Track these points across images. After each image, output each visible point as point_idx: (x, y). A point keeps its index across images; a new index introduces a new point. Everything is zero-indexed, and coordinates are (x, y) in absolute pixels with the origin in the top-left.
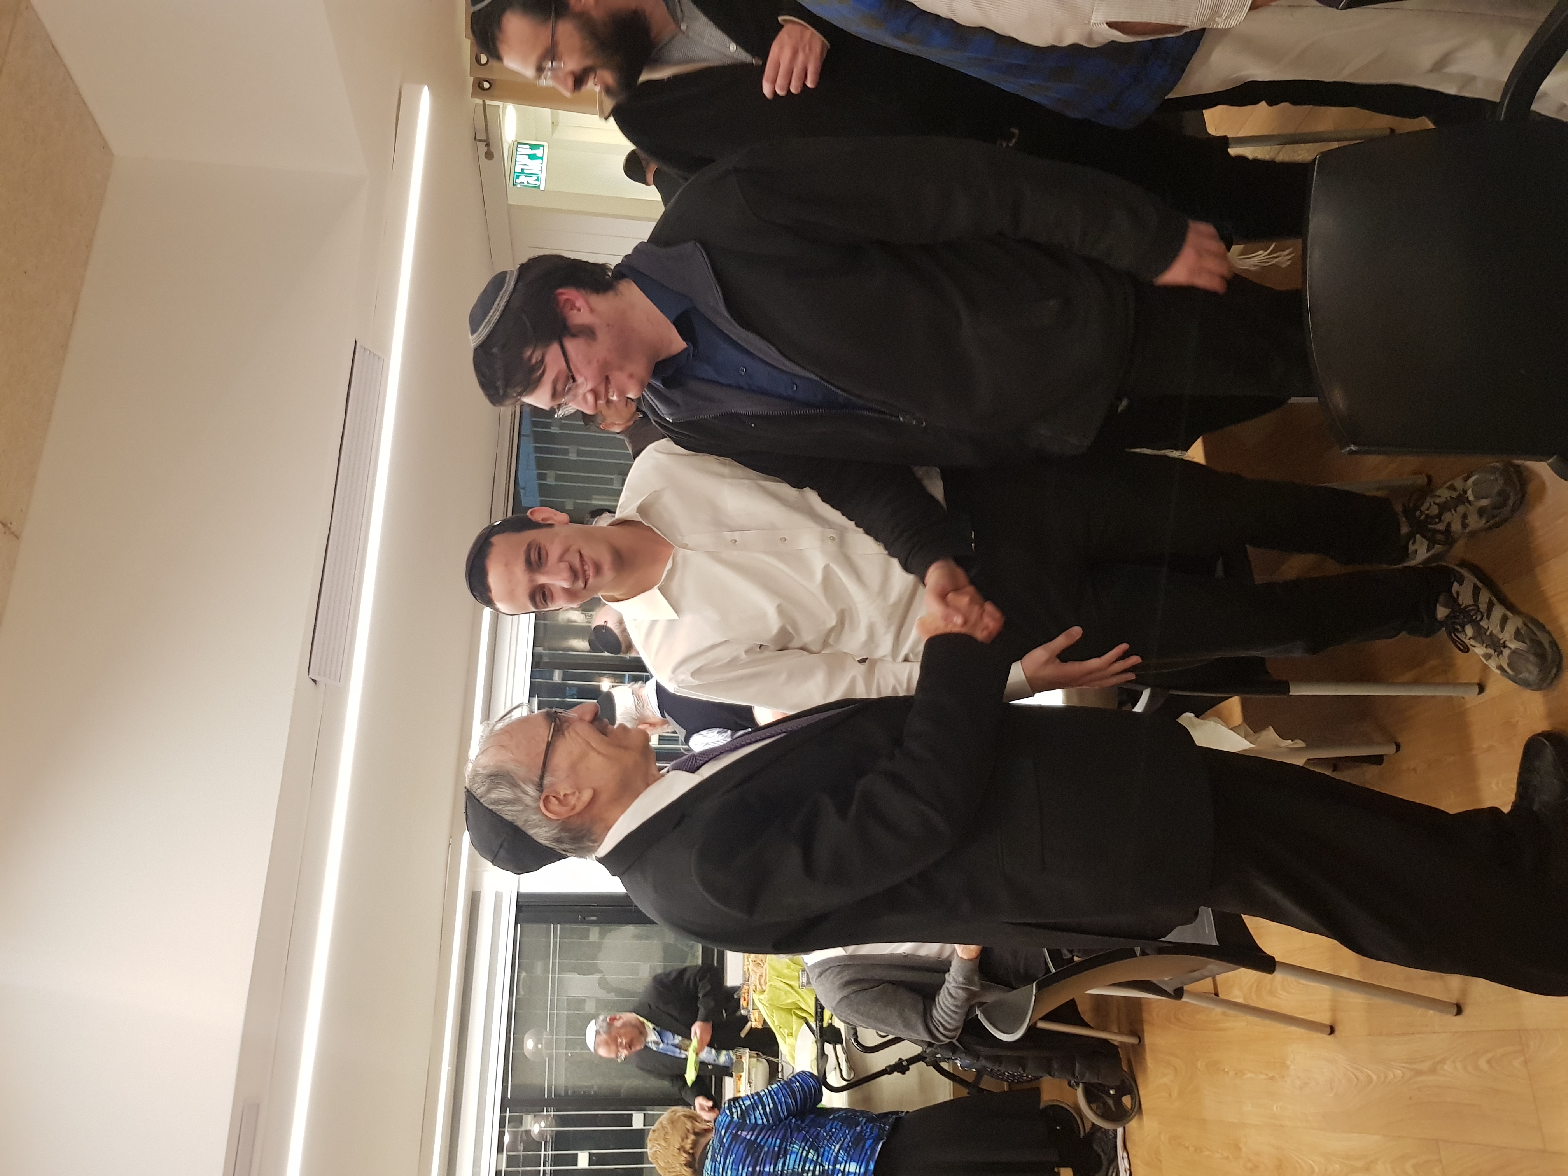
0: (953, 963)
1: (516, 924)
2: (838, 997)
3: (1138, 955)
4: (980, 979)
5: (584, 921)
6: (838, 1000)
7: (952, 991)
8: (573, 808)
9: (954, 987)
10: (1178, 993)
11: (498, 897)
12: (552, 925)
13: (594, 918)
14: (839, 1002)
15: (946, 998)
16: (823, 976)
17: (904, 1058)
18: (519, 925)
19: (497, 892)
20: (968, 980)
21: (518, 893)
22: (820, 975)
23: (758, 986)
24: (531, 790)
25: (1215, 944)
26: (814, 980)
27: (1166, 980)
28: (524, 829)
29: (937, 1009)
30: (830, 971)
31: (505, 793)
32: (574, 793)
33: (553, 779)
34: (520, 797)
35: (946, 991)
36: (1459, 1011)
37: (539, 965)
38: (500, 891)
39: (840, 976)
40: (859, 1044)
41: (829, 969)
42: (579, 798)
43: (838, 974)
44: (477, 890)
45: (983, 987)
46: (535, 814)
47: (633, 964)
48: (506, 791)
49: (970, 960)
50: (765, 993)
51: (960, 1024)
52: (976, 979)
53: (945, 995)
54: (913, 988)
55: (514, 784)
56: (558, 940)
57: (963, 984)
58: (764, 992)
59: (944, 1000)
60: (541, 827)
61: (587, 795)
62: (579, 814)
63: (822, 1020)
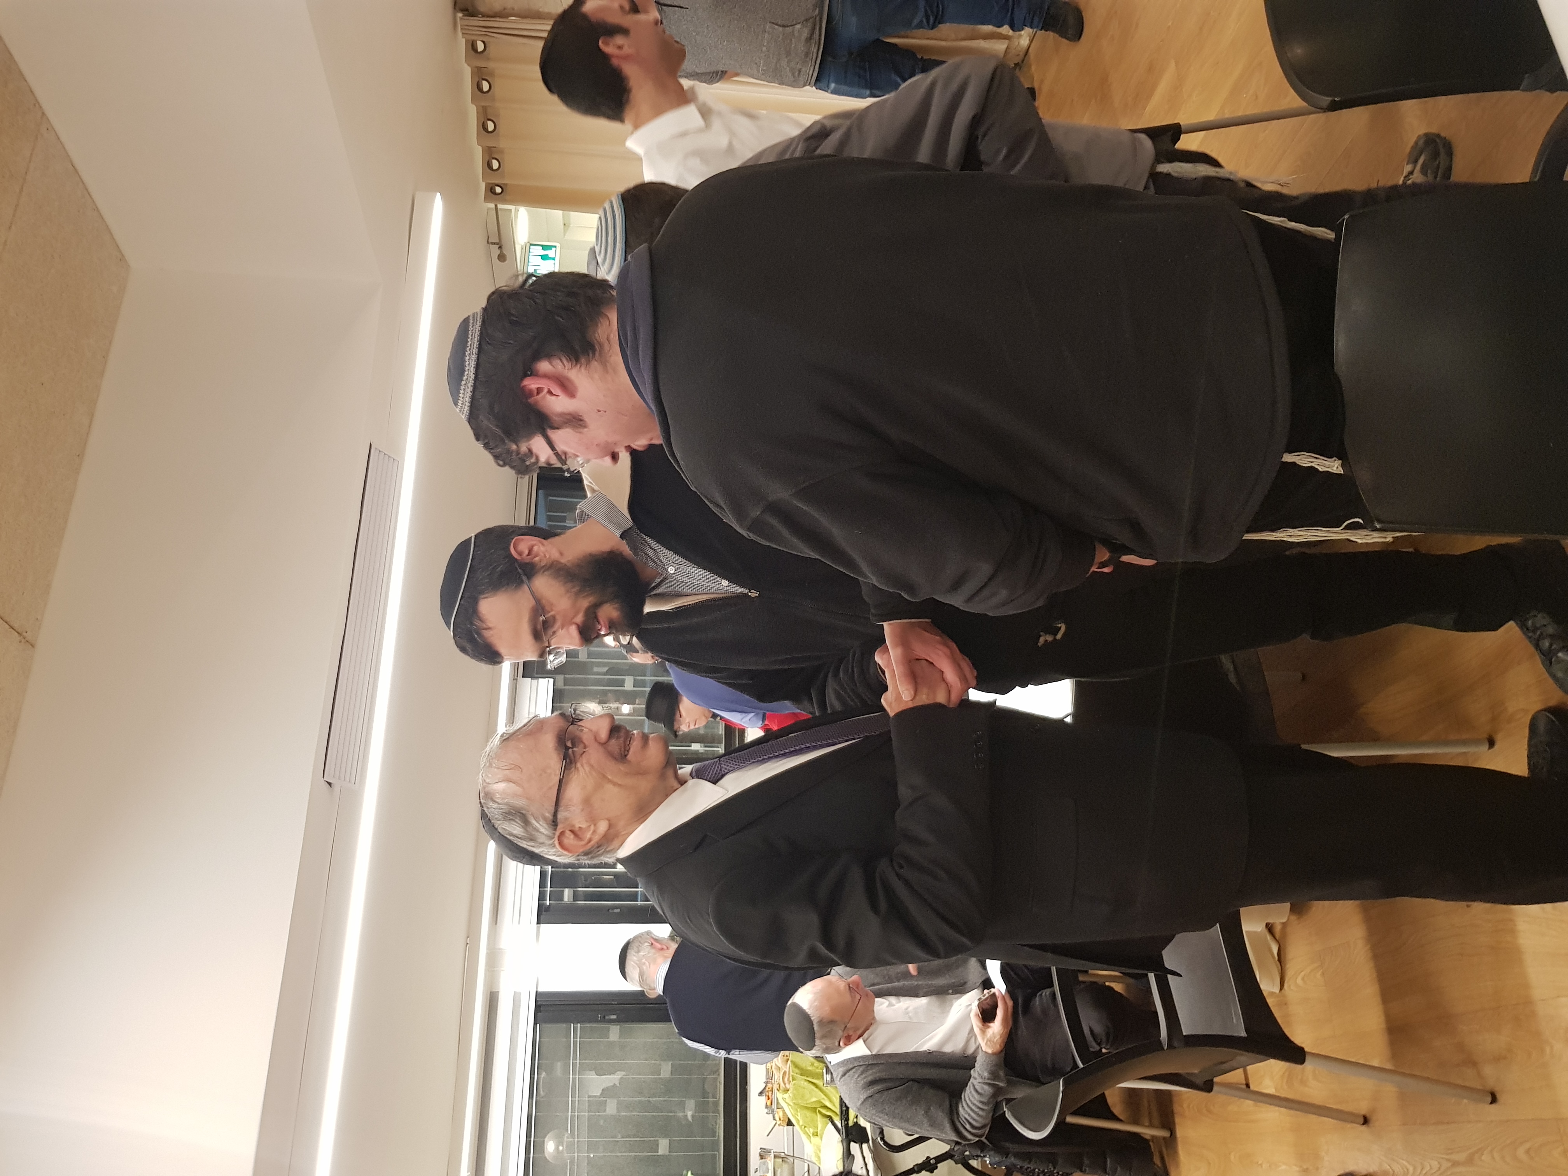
0: (978, 1058)
1: (535, 1024)
2: (863, 1097)
3: (1166, 1048)
4: (1006, 1075)
5: (604, 1020)
6: (862, 1100)
7: (978, 1088)
8: (589, 842)
9: (979, 1082)
10: (1208, 1086)
11: (516, 998)
12: (572, 1025)
13: (614, 1017)
14: (863, 1103)
15: (973, 1096)
16: (847, 1076)
17: (932, 1157)
18: (538, 1025)
19: (515, 993)
20: (994, 1075)
21: (537, 992)
22: (845, 1074)
23: (782, 1084)
24: (545, 829)
26: (838, 1079)
27: (1194, 1073)
29: (963, 1107)
30: (854, 1070)
31: (518, 830)
32: (589, 827)
33: (567, 813)
34: (534, 835)
35: (972, 1088)
36: (1494, 1100)
37: (559, 1065)
38: (517, 991)
39: (864, 1075)
40: (886, 1143)
41: (853, 1067)
42: (594, 832)
43: (862, 1073)
44: (494, 990)
45: (1010, 1083)
47: (655, 1064)
48: (519, 828)
49: (996, 1055)
50: (789, 1092)
51: (988, 1121)
52: (1002, 1073)
53: (971, 1092)
54: (937, 1085)
55: (526, 822)
56: (578, 1040)
57: (988, 1079)
58: (788, 1090)
59: (970, 1097)
61: (602, 827)
63: (847, 1119)
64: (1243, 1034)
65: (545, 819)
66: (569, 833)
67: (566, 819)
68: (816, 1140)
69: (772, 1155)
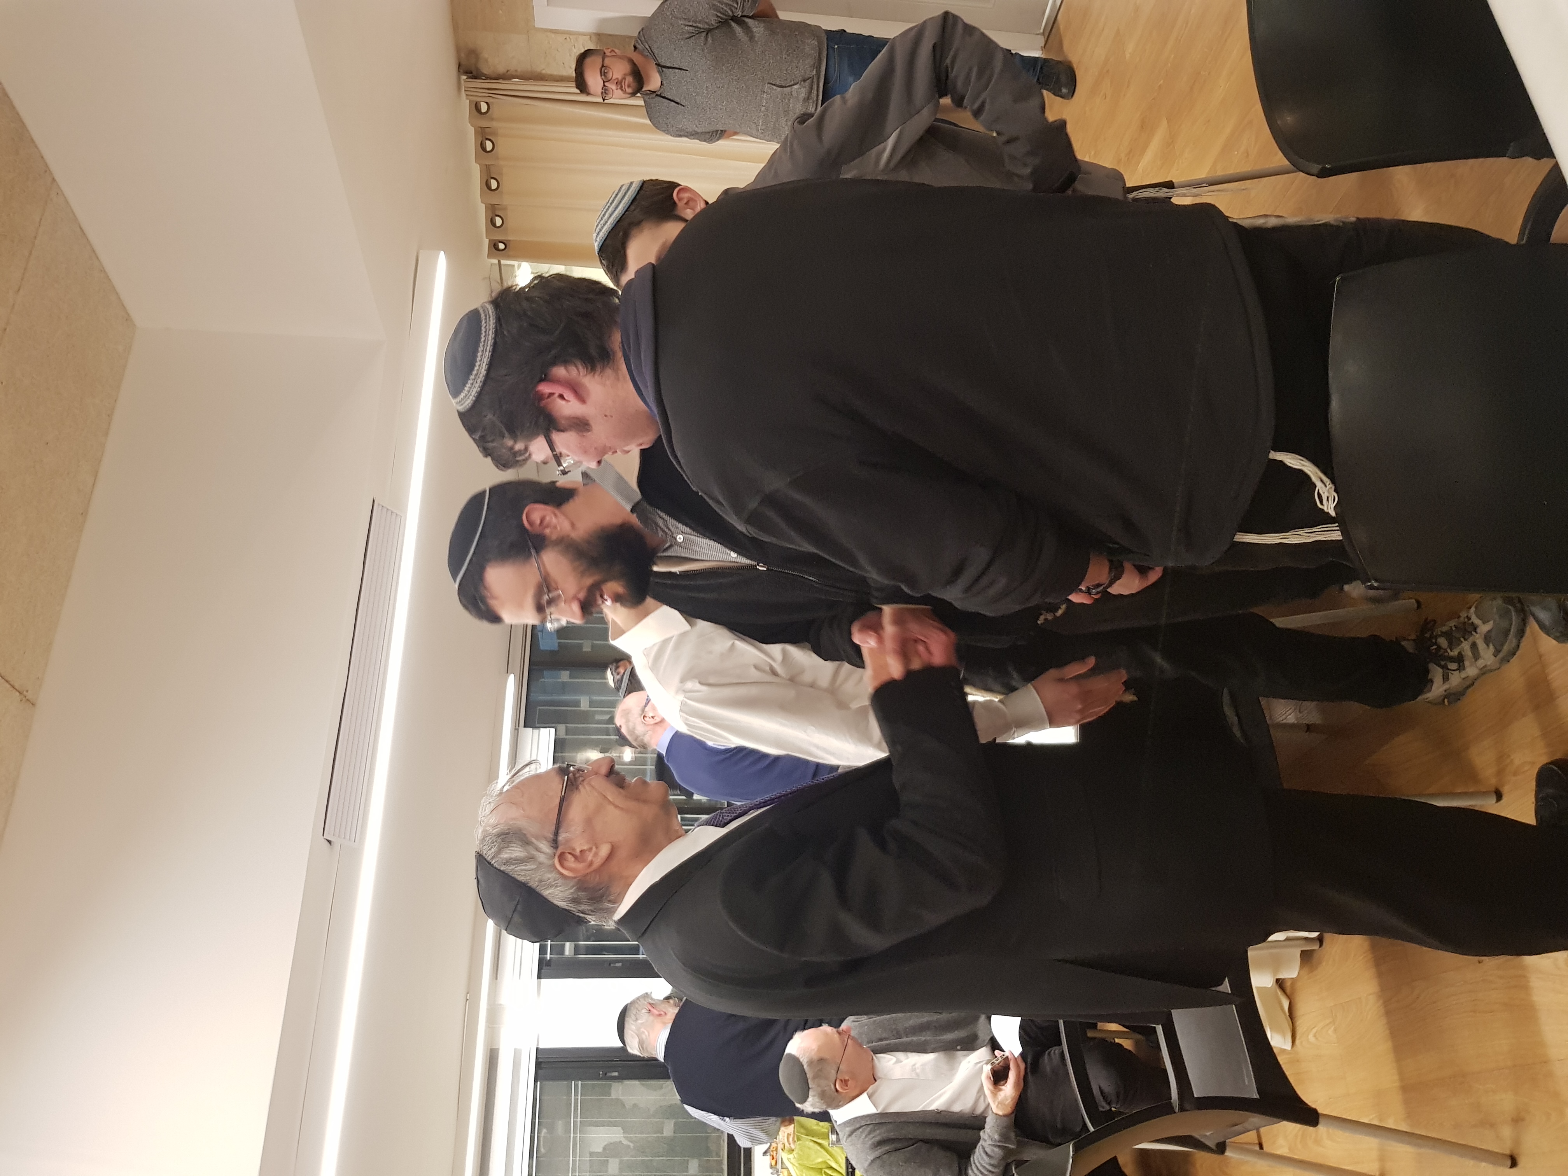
0: (988, 1120)
1: (536, 1081)
2: (870, 1158)
3: (1177, 1109)
4: (1017, 1136)
5: (605, 1077)
6: (870, 1161)
7: (988, 1150)
8: (590, 865)
9: (989, 1145)
10: (1221, 1148)
11: (517, 1055)
12: (573, 1082)
13: (616, 1074)
14: (870, 1164)
15: (982, 1158)
16: (853, 1136)
18: (539, 1083)
19: (515, 1049)
20: (1004, 1137)
21: (537, 1048)
22: (851, 1134)
24: (545, 847)
25: (1255, 1097)
26: (845, 1139)
27: (1208, 1136)
28: (538, 889)
29: (972, 1170)
30: (861, 1130)
31: (517, 851)
32: (590, 849)
33: (567, 834)
34: (534, 855)
35: (981, 1150)
36: (1514, 1163)
37: (560, 1125)
38: (518, 1047)
39: (872, 1136)
41: (860, 1127)
42: (596, 854)
43: (869, 1133)
44: (494, 1047)
45: (1019, 1144)
46: (552, 872)
47: (657, 1122)
48: (519, 849)
49: (1005, 1116)
52: (1012, 1135)
53: (980, 1154)
54: (947, 1146)
55: (526, 842)
56: (579, 1097)
57: (998, 1142)
59: (980, 1159)
60: (556, 887)
61: (604, 851)
62: (596, 870)
64: (1256, 1096)
65: (546, 838)
66: (570, 856)
67: (568, 841)
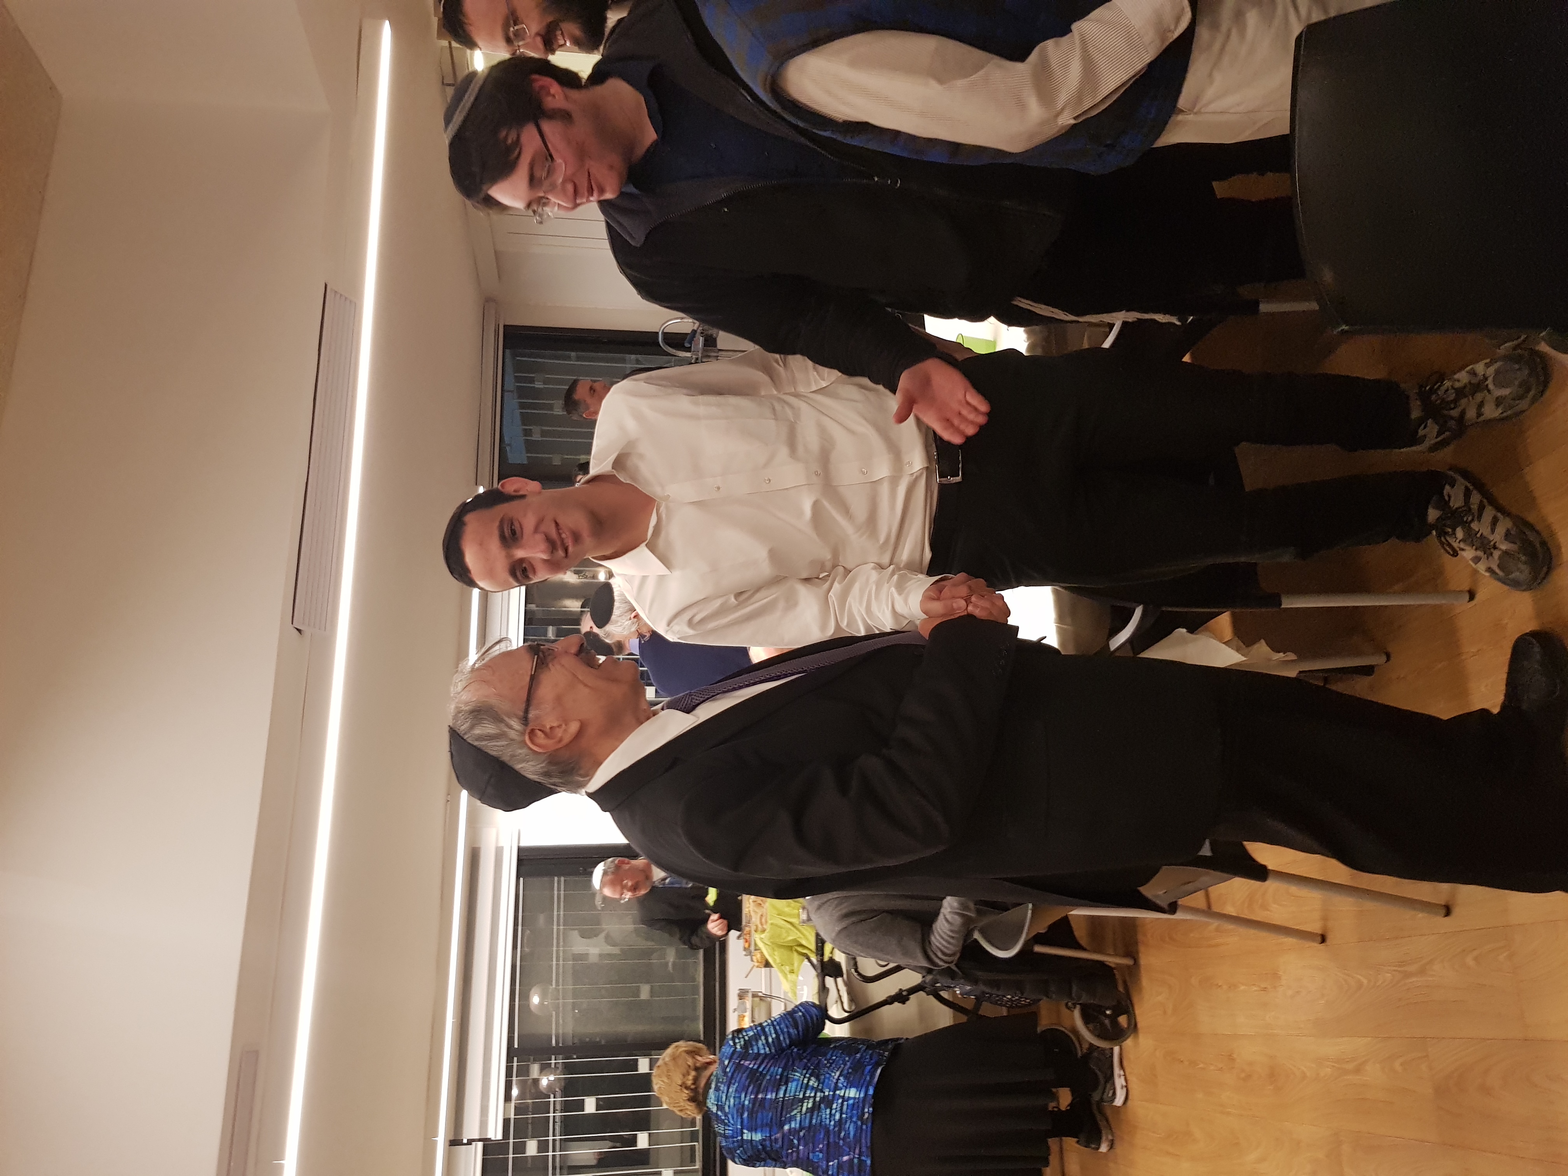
1: (518, 876)
2: (838, 930)
6: (838, 932)
7: (949, 918)
8: (560, 741)
9: (950, 912)
10: (1173, 908)
11: (499, 851)
12: (556, 878)
14: (839, 935)
15: (943, 924)
16: (822, 909)
17: (904, 989)
18: (521, 878)
19: (496, 850)
20: (964, 906)
21: (519, 847)
22: (819, 909)
23: (758, 924)
24: (516, 724)
26: (814, 913)
27: (1160, 896)
28: (510, 764)
30: (828, 904)
31: (489, 728)
32: (559, 726)
33: (537, 712)
34: (505, 731)
35: (943, 918)
37: (543, 918)
38: (500, 845)
39: (839, 911)
40: (860, 974)
41: (828, 901)
42: (565, 730)
43: (837, 906)
44: (476, 847)
46: (520, 748)
48: (490, 726)
50: (766, 931)
51: (958, 948)
52: (971, 904)
53: (942, 922)
55: (497, 719)
56: (561, 893)
57: (958, 910)
59: (941, 926)
60: (528, 762)
61: (574, 727)
62: (567, 745)
63: (822, 955)
65: (516, 716)
66: (539, 733)
67: (537, 718)
68: (791, 977)
69: (750, 995)
